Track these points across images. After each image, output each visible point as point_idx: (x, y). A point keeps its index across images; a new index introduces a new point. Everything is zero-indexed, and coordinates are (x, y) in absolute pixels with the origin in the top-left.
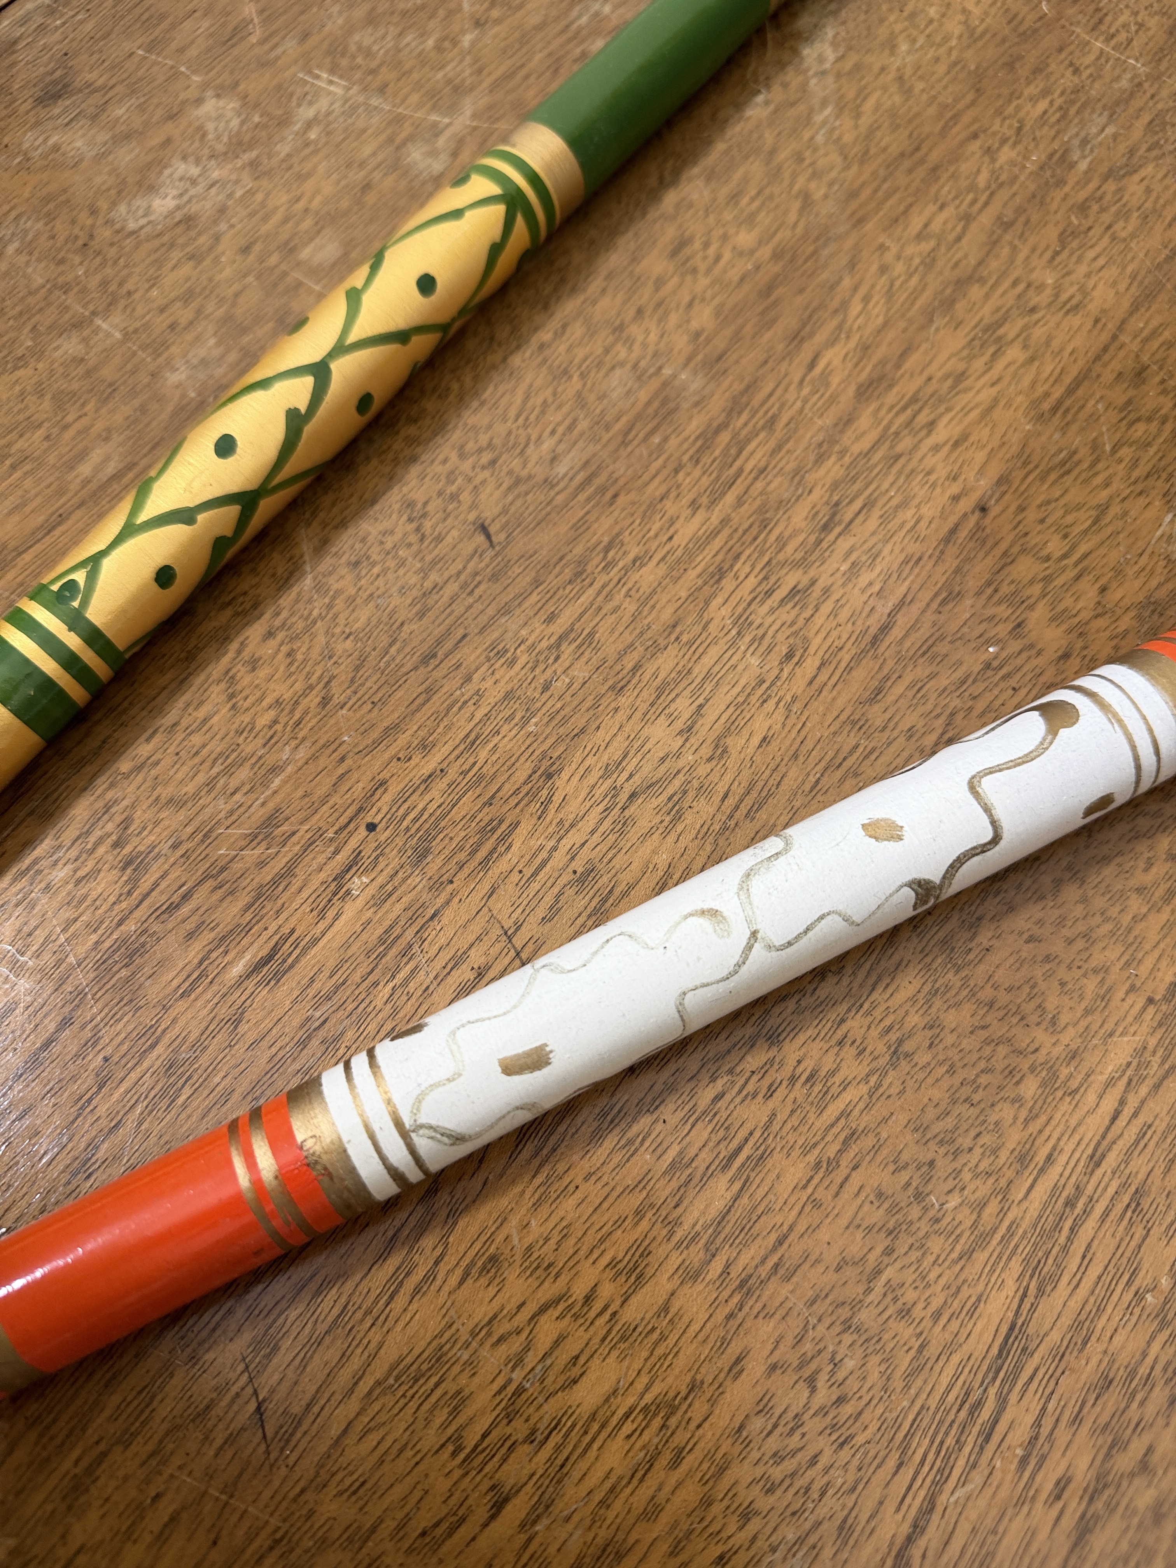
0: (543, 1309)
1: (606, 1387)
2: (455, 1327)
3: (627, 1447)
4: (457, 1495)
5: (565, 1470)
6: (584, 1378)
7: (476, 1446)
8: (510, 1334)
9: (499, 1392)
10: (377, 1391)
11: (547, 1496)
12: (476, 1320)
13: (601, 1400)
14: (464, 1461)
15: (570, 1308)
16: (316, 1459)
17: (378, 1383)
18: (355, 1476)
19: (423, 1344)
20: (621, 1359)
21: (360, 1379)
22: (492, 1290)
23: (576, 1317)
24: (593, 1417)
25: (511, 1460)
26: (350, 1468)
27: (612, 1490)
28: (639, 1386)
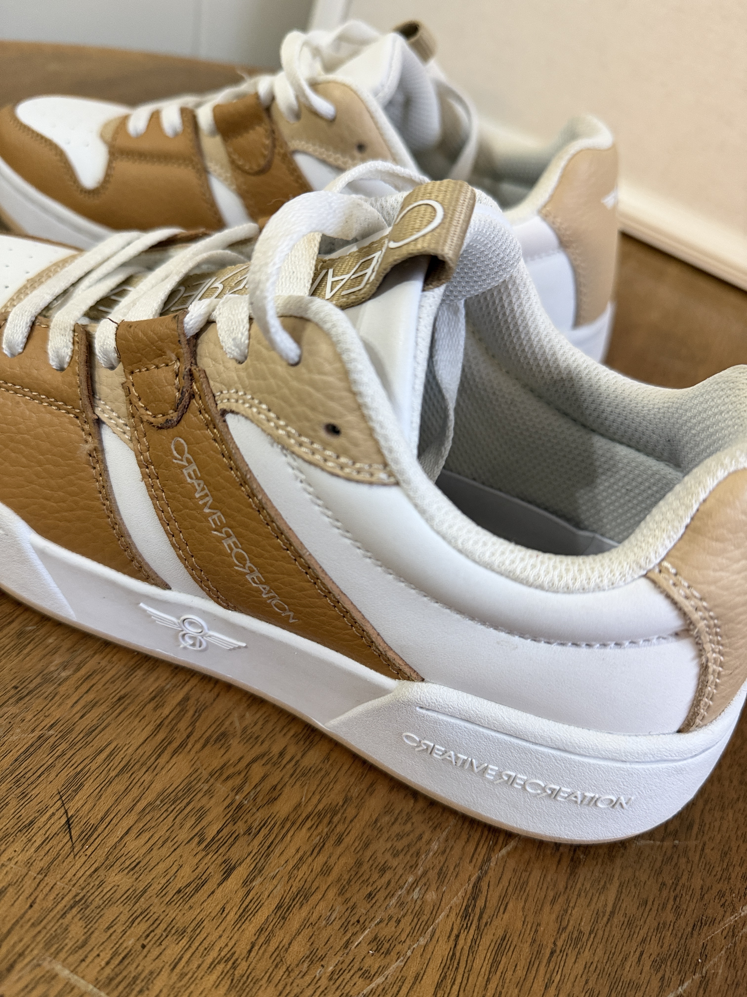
0: (254, 761)
1: (294, 802)
2: (199, 771)
3: (309, 834)
4: (201, 867)
5: (271, 849)
6: (281, 797)
7: (214, 838)
8: (234, 774)
9: (228, 806)
10: (150, 808)
11: (260, 864)
12: (213, 767)
13: (291, 810)
14: (206, 847)
15: (271, 759)
16: (107, 850)
17: (149, 804)
18: (134, 859)
19: (180, 780)
20: (302, 786)
21: (138, 801)
22: (223, 751)
23: (274, 764)
24: (287, 819)
25: (236, 845)
26: (130, 854)
27: (301, 859)
28: (315, 800)
